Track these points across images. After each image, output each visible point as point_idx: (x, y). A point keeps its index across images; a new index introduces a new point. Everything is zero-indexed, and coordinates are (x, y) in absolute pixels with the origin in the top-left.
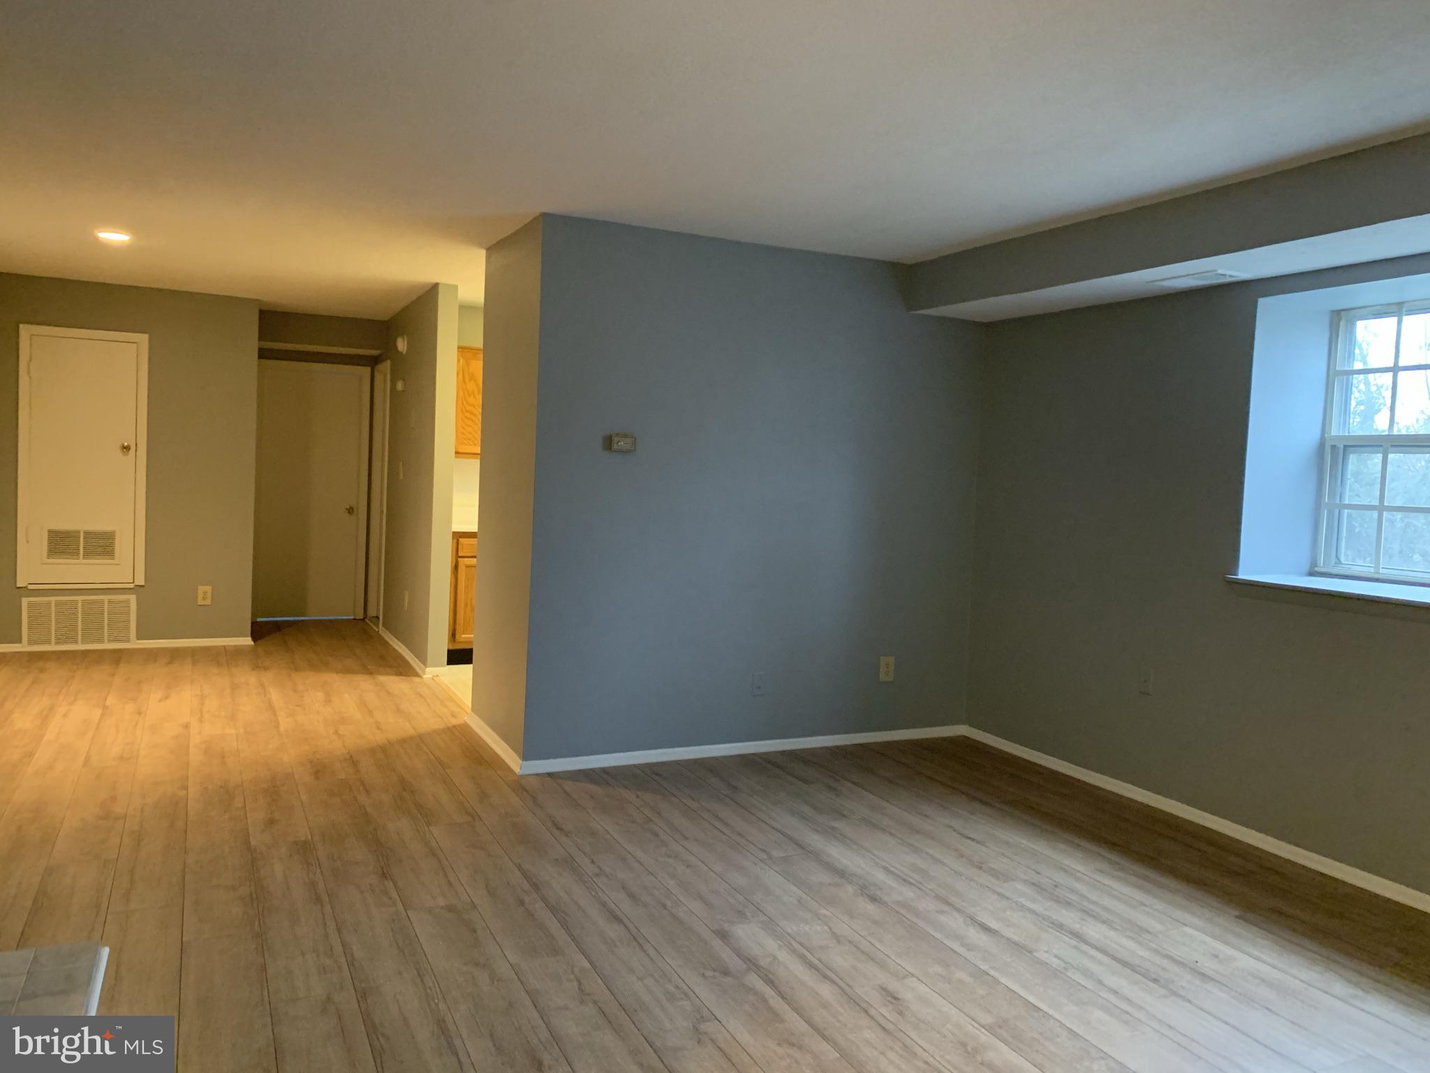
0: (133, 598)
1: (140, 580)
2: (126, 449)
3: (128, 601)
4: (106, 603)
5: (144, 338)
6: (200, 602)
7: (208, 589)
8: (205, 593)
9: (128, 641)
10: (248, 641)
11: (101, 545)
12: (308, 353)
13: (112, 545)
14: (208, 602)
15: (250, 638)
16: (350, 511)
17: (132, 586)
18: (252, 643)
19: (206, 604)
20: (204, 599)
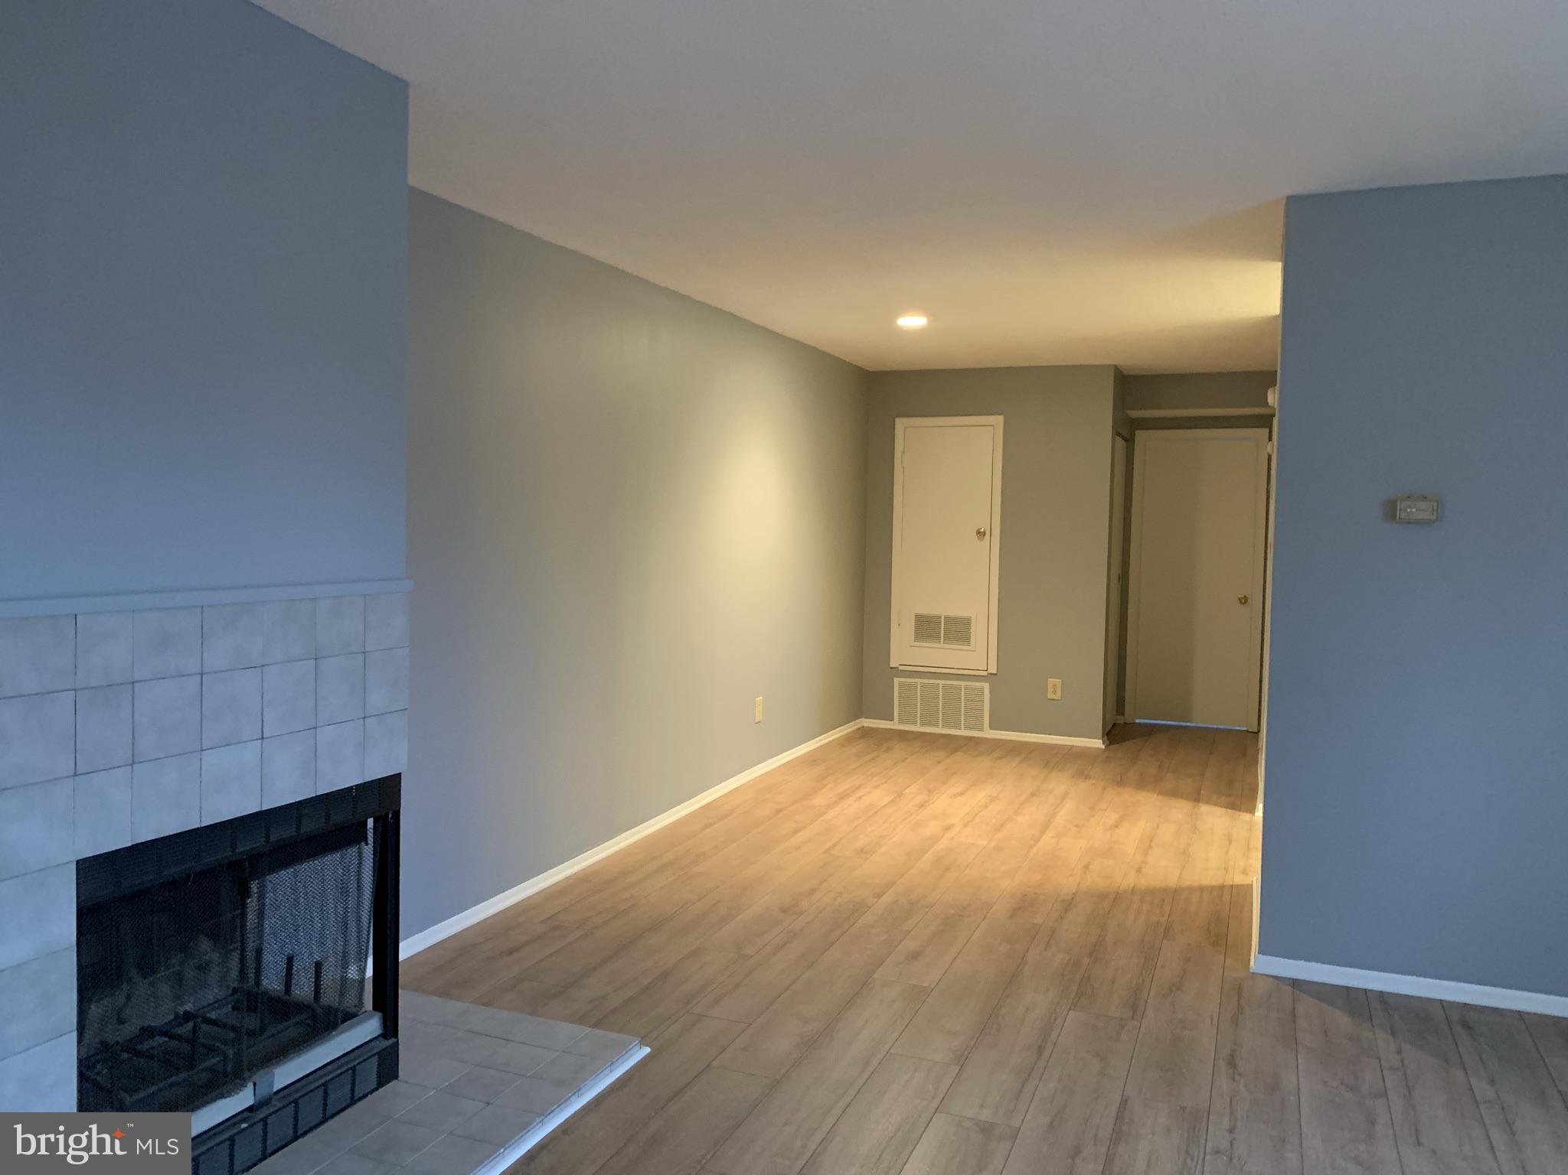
0: (986, 686)
1: (993, 669)
2: (981, 534)
3: (982, 689)
4: (963, 689)
5: (998, 420)
6: (1050, 695)
7: (1058, 682)
8: (1055, 686)
9: (982, 730)
10: (1098, 744)
11: (958, 630)
12: (1216, 418)
13: (968, 632)
14: (1058, 696)
15: (1101, 741)
16: (1244, 601)
17: (985, 673)
18: (1103, 747)
19: (1056, 698)
20: (1054, 692)
